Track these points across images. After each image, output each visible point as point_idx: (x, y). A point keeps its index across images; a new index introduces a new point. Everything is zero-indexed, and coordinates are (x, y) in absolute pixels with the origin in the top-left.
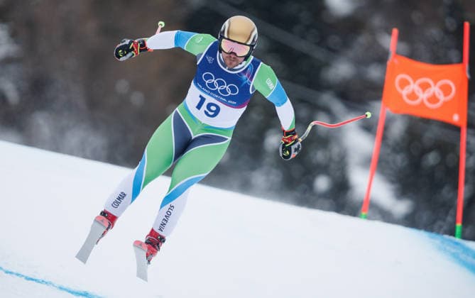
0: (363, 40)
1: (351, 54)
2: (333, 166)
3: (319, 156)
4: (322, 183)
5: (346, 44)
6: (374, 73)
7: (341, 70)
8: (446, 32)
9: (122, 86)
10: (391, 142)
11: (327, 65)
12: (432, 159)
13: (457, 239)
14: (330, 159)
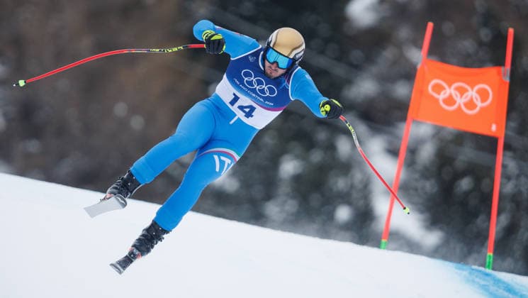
0: (388, 54)
1: (374, 69)
2: (355, 195)
3: (341, 184)
4: (343, 213)
5: (370, 59)
6: (401, 90)
7: (365, 88)
8: (481, 44)
9: (120, 109)
10: (419, 167)
11: (349, 82)
12: (465, 184)
14: (352, 186)
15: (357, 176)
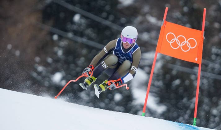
0: (139, 19)
4: (118, 97)
6: (145, 36)
9: (9, 47)
12: (177, 82)
13: (194, 126)
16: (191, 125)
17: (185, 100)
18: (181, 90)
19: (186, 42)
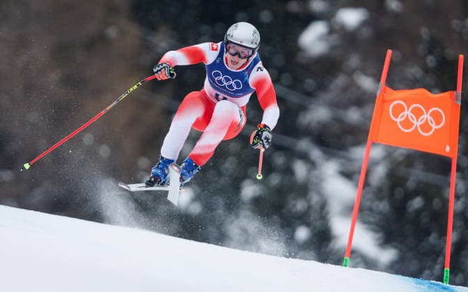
2: (314, 216)
3: (299, 206)
4: (302, 234)
6: (353, 115)
10: (373, 188)
12: (417, 203)
13: (446, 284)
14: (310, 208)
15: (315, 199)
16: (439, 282)
17: (433, 238)
18: (425, 220)
19: (426, 116)
